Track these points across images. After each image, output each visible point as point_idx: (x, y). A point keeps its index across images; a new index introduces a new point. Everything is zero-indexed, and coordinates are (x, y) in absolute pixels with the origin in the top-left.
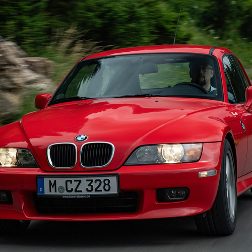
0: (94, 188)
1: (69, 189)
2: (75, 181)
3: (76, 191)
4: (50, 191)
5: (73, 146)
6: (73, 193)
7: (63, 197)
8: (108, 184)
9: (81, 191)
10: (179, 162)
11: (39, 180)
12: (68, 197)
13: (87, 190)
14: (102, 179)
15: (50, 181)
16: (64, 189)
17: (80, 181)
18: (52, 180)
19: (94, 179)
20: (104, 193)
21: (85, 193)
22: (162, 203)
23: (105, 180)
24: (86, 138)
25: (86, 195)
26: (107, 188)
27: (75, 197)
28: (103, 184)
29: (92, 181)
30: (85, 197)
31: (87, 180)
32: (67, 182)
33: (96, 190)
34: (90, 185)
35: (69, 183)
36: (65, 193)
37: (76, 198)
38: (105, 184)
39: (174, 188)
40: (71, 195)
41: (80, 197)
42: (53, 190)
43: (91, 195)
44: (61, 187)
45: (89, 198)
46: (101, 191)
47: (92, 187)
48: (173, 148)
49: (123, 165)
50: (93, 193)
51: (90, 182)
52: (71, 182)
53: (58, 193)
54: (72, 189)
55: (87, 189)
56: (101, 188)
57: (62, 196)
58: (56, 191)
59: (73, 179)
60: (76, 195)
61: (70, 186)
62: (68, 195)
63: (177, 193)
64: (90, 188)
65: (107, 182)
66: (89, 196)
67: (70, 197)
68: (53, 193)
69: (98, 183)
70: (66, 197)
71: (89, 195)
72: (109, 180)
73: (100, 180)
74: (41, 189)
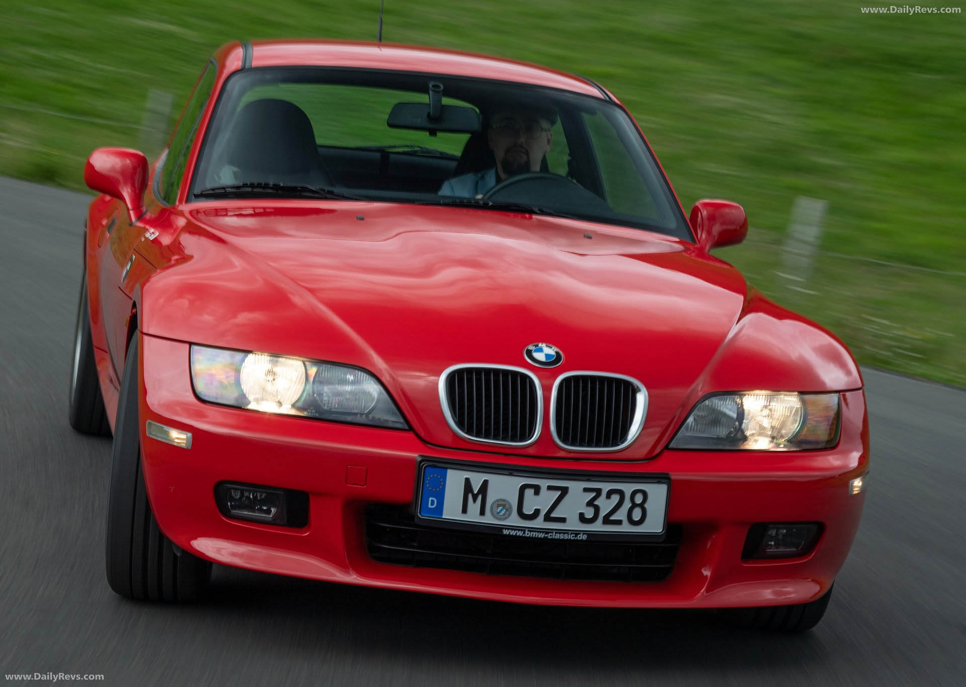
0: (603, 513)
1: (528, 510)
2: (550, 488)
3: (548, 518)
4: (464, 510)
5: (524, 377)
6: (539, 523)
7: (506, 532)
8: (642, 506)
9: (563, 520)
11: (430, 475)
12: (520, 533)
13: (582, 518)
14: (628, 488)
15: (467, 481)
16: (509, 510)
17: (564, 491)
18: (477, 479)
19: (606, 487)
20: (626, 528)
21: (573, 524)
22: (751, 565)
23: (634, 493)
24: (559, 356)
25: (577, 533)
26: (637, 514)
27: (541, 535)
28: (627, 504)
29: (598, 492)
30: (571, 537)
31: (586, 490)
32: (523, 488)
33: (607, 520)
34: (590, 503)
35: (529, 493)
36: (514, 520)
37: (545, 538)
38: (634, 505)
40: (532, 530)
41: (558, 536)
42: (474, 507)
43: (590, 534)
44: (503, 504)
45: (582, 541)
46: (619, 522)
47: (597, 509)
49: (666, 448)
50: (598, 527)
51: (594, 494)
52: (537, 490)
53: (488, 519)
54: (537, 512)
56: (621, 515)
57: (500, 528)
58: (482, 513)
59: (544, 483)
60: (547, 531)
61: (531, 503)
62: (523, 529)
64: (589, 513)
65: (639, 499)
66: (585, 537)
67: (528, 534)
68: (473, 516)
69: (616, 498)
70: (513, 533)
71: (584, 532)
72: (645, 494)
73: (621, 493)
74: (431, 502)
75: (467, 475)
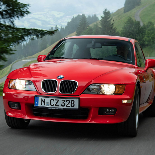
0: (66, 105)
1: (52, 104)
2: (55, 100)
3: (56, 105)
4: (42, 105)
6: (54, 106)
8: (73, 103)
9: (58, 106)
10: (112, 94)
11: (36, 98)
14: (71, 100)
16: (49, 104)
17: (58, 100)
19: (66, 100)
20: (71, 107)
21: (60, 107)
22: (102, 116)
24: (63, 77)
26: (73, 105)
27: (55, 109)
28: (70, 103)
29: (65, 101)
30: (60, 109)
31: (62, 100)
32: (51, 100)
34: (63, 103)
35: (52, 101)
36: (50, 106)
38: (72, 103)
39: (108, 108)
40: (53, 108)
41: (57, 109)
42: (43, 104)
44: (48, 103)
46: (69, 106)
48: (109, 87)
49: (82, 93)
50: (65, 107)
52: (53, 100)
53: (46, 106)
54: (54, 104)
55: (62, 105)
57: (48, 107)
58: (45, 105)
59: (54, 99)
60: (55, 108)
62: (51, 108)
63: (110, 111)
64: (63, 105)
65: (73, 102)
66: (63, 109)
67: (52, 108)
68: (43, 105)
69: (68, 102)
72: (74, 101)
73: (69, 101)
74: (36, 103)
75: (42, 98)
